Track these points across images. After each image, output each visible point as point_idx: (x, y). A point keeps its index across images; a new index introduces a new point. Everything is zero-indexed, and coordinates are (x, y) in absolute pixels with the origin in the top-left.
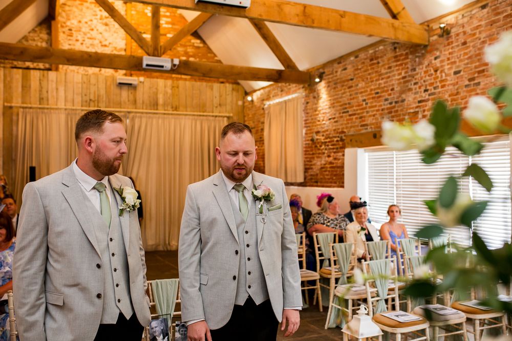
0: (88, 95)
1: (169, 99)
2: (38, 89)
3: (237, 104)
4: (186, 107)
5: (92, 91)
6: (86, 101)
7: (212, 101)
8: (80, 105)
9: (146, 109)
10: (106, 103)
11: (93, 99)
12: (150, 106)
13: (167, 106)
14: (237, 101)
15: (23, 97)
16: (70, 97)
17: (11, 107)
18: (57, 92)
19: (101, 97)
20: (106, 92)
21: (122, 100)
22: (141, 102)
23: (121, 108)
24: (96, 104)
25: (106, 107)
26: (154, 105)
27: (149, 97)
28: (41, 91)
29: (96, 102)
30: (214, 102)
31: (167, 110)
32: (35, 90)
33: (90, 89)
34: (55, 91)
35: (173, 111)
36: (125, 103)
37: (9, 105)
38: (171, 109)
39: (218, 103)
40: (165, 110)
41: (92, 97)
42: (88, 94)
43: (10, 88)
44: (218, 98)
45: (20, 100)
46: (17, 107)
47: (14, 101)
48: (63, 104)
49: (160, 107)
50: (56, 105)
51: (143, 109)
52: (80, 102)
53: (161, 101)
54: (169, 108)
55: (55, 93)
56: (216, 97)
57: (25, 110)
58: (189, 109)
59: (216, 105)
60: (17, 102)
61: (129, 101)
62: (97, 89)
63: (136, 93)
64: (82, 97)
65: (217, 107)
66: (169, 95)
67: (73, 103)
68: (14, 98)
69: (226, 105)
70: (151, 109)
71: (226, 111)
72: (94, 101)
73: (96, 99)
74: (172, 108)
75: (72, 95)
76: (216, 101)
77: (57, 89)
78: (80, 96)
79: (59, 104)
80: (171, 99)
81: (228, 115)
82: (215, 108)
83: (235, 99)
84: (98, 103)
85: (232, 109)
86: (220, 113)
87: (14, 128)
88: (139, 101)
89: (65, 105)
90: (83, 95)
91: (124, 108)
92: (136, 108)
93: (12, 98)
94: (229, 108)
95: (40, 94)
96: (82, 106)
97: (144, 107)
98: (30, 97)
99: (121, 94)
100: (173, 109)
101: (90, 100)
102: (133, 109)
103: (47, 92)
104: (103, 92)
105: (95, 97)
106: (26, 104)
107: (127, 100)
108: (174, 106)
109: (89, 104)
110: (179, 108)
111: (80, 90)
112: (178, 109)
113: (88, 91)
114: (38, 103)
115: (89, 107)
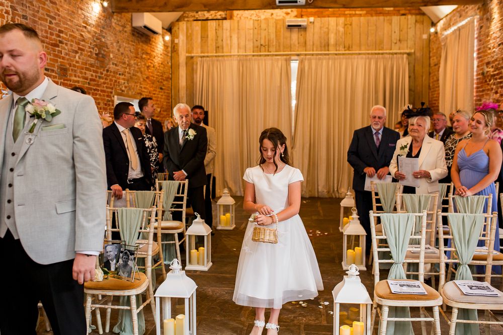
0: (259, 41)
1: (342, 38)
2: (214, 39)
3: (420, 38)
4: (360, 46)
5: (263, 36)
6: (257, 47)
7: (391, 37)
8: (252, 50)
9: (317, 51)
10: (276, 47)
11: (264, 45)
12: (321, 47)
13: (339, 46)
14: (421, 35)
15: (202, 47)
16: (242, 44)
17: (192, 57)
18: (231, 40)
19: (272, 42)
20: (276, 36)
21: (292, 42)
22: (312, 43)
23: (291, 51)
24: (267, 49)
25: (276, 52)
26: (325, 46)
27: (320, 37)
28: (217, 40)
29: (267, 47)
30: (393, 39)
31: (339, 51)
32: (212, 40)
33: (260, 35)
34: (229, 39)
35: (345, 50)
36: (295, 45)
37: (190, 55)
38: (343, 49)
39: (398, 39)
40: (336, 51)
41: (263, 42)
42: (259, 38)
43: (191, 39)
44: (398, 32)
45: (199, 50)
46: (197, 57)
47: (195, 51)
48: (237, 50)
49: (330, 48)
50: (230, 52)
51: (313, 51)
52: (252, 48)
53: (332, 41)
54: (341, 47)
55: (229, 42)
56: (395, 32)
57: (203, 58)
58: (363, 48)
59: (395, 42)
60: (197, 52)
61: (298, 43)
62: (267, 34)
63: (306, 34)
64: (253, 42)
65: (396, 43)
66: (341, 34)
67: (245, 50)
68: (195, 48)
69: (407, 41)
70: (321, 51)
71: (407, 47)
72: (264, 46)
73: (267, 44)
74: (344, 47)
75: (244, 42)
76: (395, 36)
77: (231, 37)
78: (252, 41)
79: (232, 50)
80: (343, 37)
81: (408, 51)
82: (393, 44)
83: (418, 33)
84: (268, 47)
85: (415, 44)
86: (399, 49)
87: (195, 76)
88: (310, 43)
89: (238, 52)
90: (255, 40)
91: (294, 51)
92: (306, 51)
93: (193, 48)
94: (410, 43)
95: (216, 43)
96: (253, 52)
97: (315, 49)
98: (208, 47)
99: (291, 37)
100: (346, 49)
101: (261, 45)
102: (302, 51)
103: (222, 40)
104: (273, 36)
105: (265, 42)
106: (204, 53)
107: (297, 43)
108: (347, 45)
109: (260, 49)
110: (352, 47)
111: (252, 36)
112: (350, 49)
113: (259, 36)
114: (215, 52)
115: (260, 52)
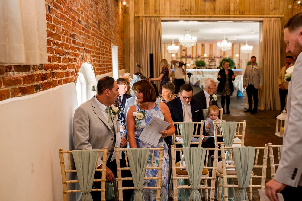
0: (184, 7)
1: (238, 6)
2: (154, 4)
3: (287, 7)
4: (250, 12)
5: (187, 4)
6: (183, 11)
7: (269, 6)
9: (222, 14)
10: (195, 11)
11: (187, 9)
12: (225, 12)
13: (236, 11)
14: (288, 5)
15: (145, 10)
16: (173, 8)
17: (138, 17)
18: (165, 6)
19: (192, 8)
20: (195, 3)
21: (206, 9)
22: (219, 9)
23: (205, 14)
24: (189, 12)
25: (195, 14)
26: (227, 11)
27: (224, 6)
28: (155, 5)
29: (189, 11)
30: (270, 7)
31: (236, 15)
32: (152, 5)
33: (185, 3)
34: (164, 5)
35: (240, 15)
36: (208, 10)
37: (137, 15)
38: (239, 14)
39: (274, 7)
40: (235, 15)
41: (187, 8)
42: (184, 5)
43: (138, 5)
44: (273, 3)
45: (143, 12)
46: (142, 16)
47: (140, 13)
48: (169, 13)
49: (231, 13)
50: (165, 14)
51: (220, 14)
52: (179, 12)
53: (232, 8)
54: (238, 13)
55: (164, 7)
56: (272, 3)
57: (146, 18)
58: (251, 13)
59: (272, 9)
60: (142, 14)
61: (210, 9)
62: (189, 2)
63: (215, 3)
64: (180, 8)
65: (272, 10)
66: (237, 4)
67: (175, 13)
68: (140, 11)
69: (279, 9)
70: (225, 14)
71: (279, 13)
72: (188, 11)
73: (189, 9)
74: (240, 13)
75: (174, 7)
76: (272, 6)
77: (165, 4)
78: (179, 6)
79: (166, 13)
80: (239, 6)
81: (280, 16)
82: (270, 11)
83: (286, 4)
84: (190, 11)
85: (284, 11)
86: (274, 14)
87: (141, 30)
88: (217, 9)
89: (170, 14)
90: (181, 6)
91: (207, 14)
92: (215, 14)
93: (139, 11)
94: (281, 10)
95: (155, 8)
96: (180, 14)
97: (221, 13)
98: (149, 10)
99: (205, 5)
100: (241, 13)
101: (186, 10)
102: (213, 14)
103: (159, 6)
104: (193, 4)
105: (188, 8)
106: (147, 14)
107: (209, 9)
108: (241, 11)
109: (185, 12)
110: (244, 13)
111: (179, 3)
112: (244, 14)
113: (184, 4)
114: (154, 13)
115: (185, 14)
